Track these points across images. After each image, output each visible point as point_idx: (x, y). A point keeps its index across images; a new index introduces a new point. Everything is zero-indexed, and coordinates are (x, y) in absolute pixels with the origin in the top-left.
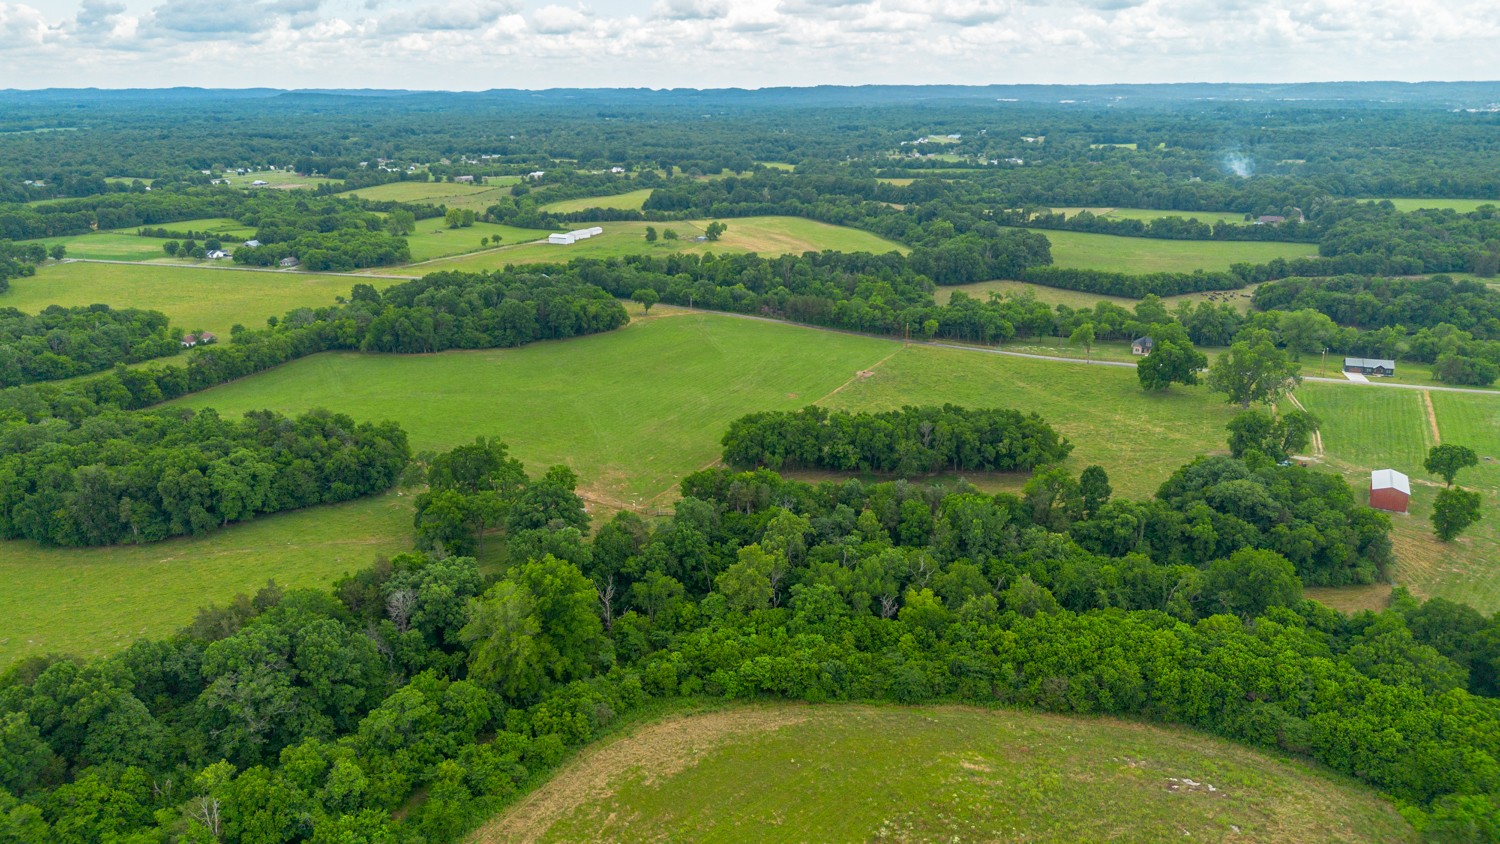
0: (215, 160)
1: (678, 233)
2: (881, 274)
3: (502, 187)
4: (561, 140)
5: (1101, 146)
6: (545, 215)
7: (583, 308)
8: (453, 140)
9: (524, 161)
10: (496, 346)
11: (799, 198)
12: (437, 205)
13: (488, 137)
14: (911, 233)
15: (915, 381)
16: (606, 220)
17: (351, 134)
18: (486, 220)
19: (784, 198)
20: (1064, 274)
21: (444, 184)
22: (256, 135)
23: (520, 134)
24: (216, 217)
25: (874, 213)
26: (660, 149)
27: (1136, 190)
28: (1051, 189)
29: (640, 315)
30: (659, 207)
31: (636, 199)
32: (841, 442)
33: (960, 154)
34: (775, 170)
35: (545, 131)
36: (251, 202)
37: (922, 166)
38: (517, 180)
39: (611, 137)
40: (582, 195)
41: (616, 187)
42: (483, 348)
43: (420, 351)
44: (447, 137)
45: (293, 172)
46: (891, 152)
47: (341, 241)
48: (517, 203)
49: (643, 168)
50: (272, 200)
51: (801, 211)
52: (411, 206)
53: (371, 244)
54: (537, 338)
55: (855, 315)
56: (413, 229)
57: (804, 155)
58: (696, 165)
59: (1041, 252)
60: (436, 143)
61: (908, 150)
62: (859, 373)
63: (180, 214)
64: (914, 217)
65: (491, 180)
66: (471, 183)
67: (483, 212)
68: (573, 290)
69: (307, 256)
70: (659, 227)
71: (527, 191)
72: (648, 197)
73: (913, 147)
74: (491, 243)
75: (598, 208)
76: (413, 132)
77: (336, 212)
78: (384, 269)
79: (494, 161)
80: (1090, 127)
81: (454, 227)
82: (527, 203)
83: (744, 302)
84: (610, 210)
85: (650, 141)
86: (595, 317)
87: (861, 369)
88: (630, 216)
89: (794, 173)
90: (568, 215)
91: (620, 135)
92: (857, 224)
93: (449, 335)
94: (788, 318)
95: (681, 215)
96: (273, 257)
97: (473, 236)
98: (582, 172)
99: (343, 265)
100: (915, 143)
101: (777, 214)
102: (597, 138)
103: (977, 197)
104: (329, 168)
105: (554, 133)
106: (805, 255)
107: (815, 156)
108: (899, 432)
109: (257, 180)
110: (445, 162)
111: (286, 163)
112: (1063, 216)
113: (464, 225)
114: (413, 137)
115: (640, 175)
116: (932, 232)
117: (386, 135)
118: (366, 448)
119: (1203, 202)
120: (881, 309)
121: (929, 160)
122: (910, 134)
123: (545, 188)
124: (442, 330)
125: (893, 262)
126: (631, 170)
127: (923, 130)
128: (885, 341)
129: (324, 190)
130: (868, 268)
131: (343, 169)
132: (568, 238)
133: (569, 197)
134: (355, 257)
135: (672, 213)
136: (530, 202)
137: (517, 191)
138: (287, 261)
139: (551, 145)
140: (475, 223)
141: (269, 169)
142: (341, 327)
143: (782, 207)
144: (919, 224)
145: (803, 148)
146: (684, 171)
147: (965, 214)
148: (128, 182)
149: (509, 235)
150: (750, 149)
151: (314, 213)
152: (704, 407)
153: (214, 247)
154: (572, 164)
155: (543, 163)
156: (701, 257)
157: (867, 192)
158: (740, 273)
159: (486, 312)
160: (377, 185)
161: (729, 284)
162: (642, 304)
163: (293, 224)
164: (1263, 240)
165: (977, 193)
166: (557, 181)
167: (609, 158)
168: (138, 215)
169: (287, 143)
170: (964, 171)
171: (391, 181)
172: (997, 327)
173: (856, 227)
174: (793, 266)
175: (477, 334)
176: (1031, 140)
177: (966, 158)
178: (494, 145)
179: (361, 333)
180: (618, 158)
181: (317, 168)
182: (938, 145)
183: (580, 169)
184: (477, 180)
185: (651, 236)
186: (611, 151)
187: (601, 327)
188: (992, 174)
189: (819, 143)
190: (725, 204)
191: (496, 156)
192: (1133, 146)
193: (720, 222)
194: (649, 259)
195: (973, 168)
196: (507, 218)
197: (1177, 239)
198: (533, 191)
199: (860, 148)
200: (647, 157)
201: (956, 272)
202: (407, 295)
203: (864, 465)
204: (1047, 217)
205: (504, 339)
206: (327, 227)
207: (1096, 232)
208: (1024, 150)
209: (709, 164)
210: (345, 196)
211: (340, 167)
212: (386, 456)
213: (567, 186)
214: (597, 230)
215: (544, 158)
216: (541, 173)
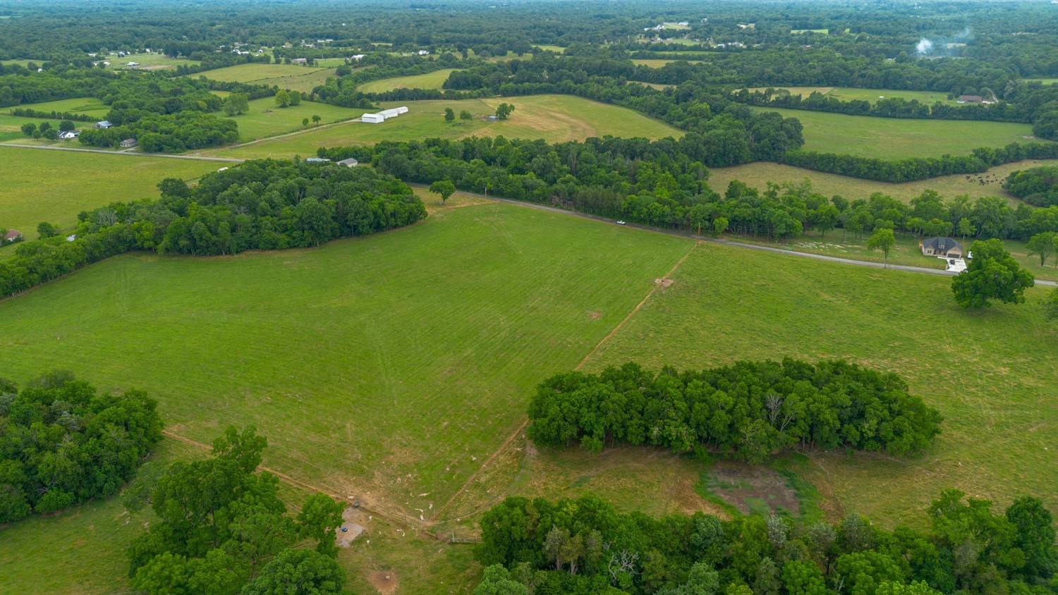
0: (103, 44)
1: (472, 113)
2: (659, 160)
3: (330, 68)
4: (380, 27)
5: (803, 31)
6: (360, 95)
7: (382, 205)
8: (297, 27)
9: (350, 44)
10: (295, 247)
11: (572, 78)
12: (271, 86)
13: (325, 24)
14: (673, 113)
15: (717, 293)
16: (412, 99)
17: (217, 22)
18: (311, 99)
19: (560, 79)
20: (822, 158)
21: (283, 66)
22: (143, 23)
23: (349, 22)
24: (84, 96)
25: (637, 92)
26: (457, 34)
27: (852, 72)
28: (780, 72)
29: (437, 205)
30: (456, 86)
31: (436, 79)
32: (673, 423)
33: (692, 39)
34: (550, 52)
35: (370, 20)
36: (115, 83)
37: (665, 49)
38: (340, 62)
39: (419, 24)
40: (394, 75)
41: (421, 68)
42: (282, 249)
43: (219, 253)
44: (293, 25)
45: (163, 54)
46: (638, 37)
47: (176, 124)
48: (339, 83)
49: (444, 51)
50: (133, 81)
51: (575, 90)
52: (250, 87)
53: (202, 127)
54: (336, 236)
55: (645, 210)
56: (247, 108)
57: (571, 39)
58: (486, 48)
59: (794, 133)
60: (283, 29)
61: (651, 35)
62: (658, 281)
63: (53, 94)
64: (673, 97)
65: (321, 62)
66: (304, 64)
67: (309, 91)
68: (373, 184)
69: (142, 139)
70: (457, 106)
71: (349, 73)
72: (448, 77)
73: (656, 32)
74: (311, 122)
75: (405, 89)
76: (268, 20)
77: (183, 93)
78: (214, 150)
79: (327, 45)
80: (787, 16)
81: (284, 106)
82: (347, 82)
83: (536, 192)
84: (415, 90)
85: (450, 28)
86: (393, 215)
87: (657, 276)
88: (432, 96)
89: (564, 55)
90: (380, 95)
91: (426, 23)
92: (623, 102)
93: (247, 238)
94: (578, 209)
95: (475, 93)
96: (114, 139)
97: (296, 116)
98: (395, 54)
99: (175, 148)
100: (656, 29)
101: (555, 93)
102: (408, 26)
103: (719, 78)
104: (191, 51)
105: (375, 21)
106: (588, 141)
107: (580, 40)
108: (742, 409)
109: (132, 61)
110: (288, 46)
111: (159, 47)
112: (799, 97)
113: (292, 105)
114: (267, 24)
115: (441, 57)
116: (690, 112)
117: (245, 22)
118: (92, 441)
119: (909, 82)
120: (670, 204)
121: (671, 44)
122: (650, 22)
123: (363, 69)
124: (240, 233)
125: (667, 147)
126: (434, 53)
127: (660, 18)
128: (675, 238)
129: (183, 71)
130: (646, 154)
131: (202, 53)
132: (378, 118)
133: (383, 76)
134: (187, 139)
135: (468, 92)
136: (349, 82)
137: (341, 72)
138: (126, 143)
139: (373, 31)
140: (302, 102)
141: (145, 51)
142: (138, 230)
143: (559, 86)
144: (678, 103)
145: (569, 34)
146: (477, 52)
147: (719, 96)
148: (24, 64)
149: (328, 113)
150: (528, 34)
151: (163, 94)
152: (503, 334)
153: (67, 128)
154: (387, 47)
155: (366, 48)
156: (493, 141)
157: (628, 72)
158: (530, 160)
159: (286, 210)
160: (227, 66)
161: (521, 171)
162: (440, 195)
163: (140, 106)
164: (976, 119)
165: (718, 74)
166: (373, 63)
167: (418, 42)
168: (15, 96)
169: (164, 29)
170: (701, 53)
171: (239, 63)
172: (787, 225)
173: (622, 106)
174: (579, 154)
175: (274, 234)
176: (744, 26)
177: (697, 42)
178: (327, 31)
179: (159, 235)
180: (425, 42)
181: (181, 51)
182: (674, 31)
183: (394, 51)
184: (310, 62)
185: (450, 116)
186: (419, 36)
187: (399, 223)
188: (725, 57)
189: (582, 30)
190: (511, 84)
191: (328, 41)
192: (826, 31)
193: (508, 101)
194: (447, 143)
195: (706, 50)
196: (328, 98)
197: (899, 118)
198: (355, 71)
199: (614, 33)
200: (447, 41)
201: (724, 155)
202: (215, 188)
203: (702, 449)
204: (786, 98)
205: (302, 240)
206: (170, 108)
207: (829, 111)
208: (743, 36)
209: (497, 47)
210: (196, 77)
211: (199, 50)
212: (118, 450)
213: (381, 67)
214: (404, 110)
215: (366, 42)
216: (361, 56)
